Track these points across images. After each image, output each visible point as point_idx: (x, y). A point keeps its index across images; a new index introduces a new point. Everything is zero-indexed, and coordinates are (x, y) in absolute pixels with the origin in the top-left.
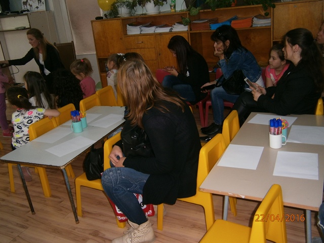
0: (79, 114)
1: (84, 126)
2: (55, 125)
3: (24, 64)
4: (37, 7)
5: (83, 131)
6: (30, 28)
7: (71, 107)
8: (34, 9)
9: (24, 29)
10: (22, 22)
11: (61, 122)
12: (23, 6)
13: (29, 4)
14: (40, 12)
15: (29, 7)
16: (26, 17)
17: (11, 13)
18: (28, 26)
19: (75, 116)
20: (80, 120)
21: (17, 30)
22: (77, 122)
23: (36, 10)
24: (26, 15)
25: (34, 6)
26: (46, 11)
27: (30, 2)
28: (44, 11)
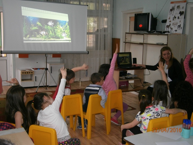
0: (191, 124)
2: (168, 124)
3: (155, 70)
4: (176, 31)
5: (189, 137)
6: (167, 45)
8: (173, 32)
9: (163, 45)
10: (162, 40)
11: (174, 124)
12: (166, 28)
13: (171, 28)
14: (177, 34)
15: (170, 30)
16: (166, 36)
17: (157, 32)
18: (166, 43)
19: (187, 124)
20: (190, 129)
21: (158, 44)
22: (187, 129)
23: (175, 32)
24: (167, 35)
25: (174, 29)
26: (182, 34)
27: (172, 26)
28: (180, 34)
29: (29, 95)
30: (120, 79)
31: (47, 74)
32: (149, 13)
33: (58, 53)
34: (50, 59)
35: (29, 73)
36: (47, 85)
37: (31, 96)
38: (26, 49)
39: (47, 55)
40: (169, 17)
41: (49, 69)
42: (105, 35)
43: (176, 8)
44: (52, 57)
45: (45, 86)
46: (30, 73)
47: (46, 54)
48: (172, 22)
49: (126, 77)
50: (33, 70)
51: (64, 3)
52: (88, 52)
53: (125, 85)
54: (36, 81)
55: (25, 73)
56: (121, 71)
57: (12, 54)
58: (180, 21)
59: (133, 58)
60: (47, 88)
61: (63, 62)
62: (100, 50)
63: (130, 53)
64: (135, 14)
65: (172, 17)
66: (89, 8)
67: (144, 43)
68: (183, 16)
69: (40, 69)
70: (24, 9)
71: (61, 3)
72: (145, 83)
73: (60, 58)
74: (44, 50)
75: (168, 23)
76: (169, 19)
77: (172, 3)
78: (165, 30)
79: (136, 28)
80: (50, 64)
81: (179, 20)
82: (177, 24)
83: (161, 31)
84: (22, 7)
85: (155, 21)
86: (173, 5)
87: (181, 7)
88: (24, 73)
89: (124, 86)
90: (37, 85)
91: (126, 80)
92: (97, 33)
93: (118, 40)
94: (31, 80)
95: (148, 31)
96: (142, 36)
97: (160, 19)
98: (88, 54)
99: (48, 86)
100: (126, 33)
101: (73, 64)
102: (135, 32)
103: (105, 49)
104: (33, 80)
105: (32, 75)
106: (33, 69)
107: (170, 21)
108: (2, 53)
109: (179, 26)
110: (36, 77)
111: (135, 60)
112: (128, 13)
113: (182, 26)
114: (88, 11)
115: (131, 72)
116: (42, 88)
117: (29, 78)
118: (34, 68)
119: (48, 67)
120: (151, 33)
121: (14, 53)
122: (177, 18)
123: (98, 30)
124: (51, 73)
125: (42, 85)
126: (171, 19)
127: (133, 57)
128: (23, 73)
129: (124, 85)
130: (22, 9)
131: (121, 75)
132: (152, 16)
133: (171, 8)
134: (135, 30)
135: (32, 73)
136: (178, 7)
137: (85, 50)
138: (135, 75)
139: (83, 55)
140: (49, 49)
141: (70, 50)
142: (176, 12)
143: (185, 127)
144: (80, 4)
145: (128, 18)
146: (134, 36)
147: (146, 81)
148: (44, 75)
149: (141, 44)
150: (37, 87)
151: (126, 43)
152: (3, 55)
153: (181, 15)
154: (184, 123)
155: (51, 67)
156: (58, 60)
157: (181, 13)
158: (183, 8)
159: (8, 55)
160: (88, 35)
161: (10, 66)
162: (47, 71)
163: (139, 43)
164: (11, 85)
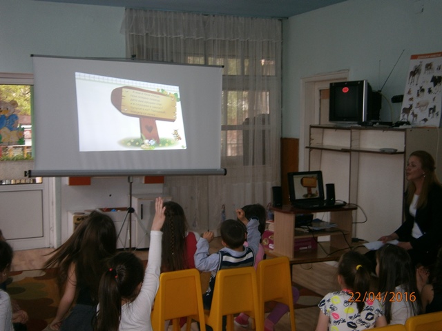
4: (425, 120)
6: (404, 153)
8: (419, 122)
9: (395, 153)
10: (394, 140)
12: (401, 115)
13: (413, 113)
14: (429, 129)
15: (410, 118)
16: (402, 134)
17: (381, 123)
18: (401, 149)
21: (383, 152)
23: (423, 124)
24: (404, 130)
25: (421, 116)
26: (440, 127)
27: (415, 110)
28: (435, 128)
30: (296, 233)
31: (133, 222)
32: (362, 82)
33: (159, 173)
34: (140, 186)
36: (133, 246)
38: (84, 167)
39: (131, 178)
40: (409, 89)
41: (136, 211)
42: (264, 132)
43: (423, 68)
44: (143, 182)
45: (127, 249)
47: (129, 176)
48: (416, 100)
49: (311, 228)
51: (172, 62)
52: (226, 170)
53: (310, 247)
56: (298, 215)
57: (54, 178)
58: (435, 99)
59: (327, 185)
61: (169, 194)
62: (253, 164)
63: (319, 174)
64: (331, 84)
65: (415, 90)
66: (227, 71)
67: (353, 148)
68: (439, 87)
69: (117, 209)
70: (82, 77)
71: (163, 62)
72: (356, 240)
73: (161, 185)
74: (124, 166)
75: (406, 104)
76: (409, 93)
77: (414, 57)
79: (334, 116)
80: (139, 199)
81: (432, 96)
82: (426, 104)
83: (390, 121)
84: (77, 74)
85: (376, 98)
86: (416, 62)
87: (435, 66)
88: (80, 220)
89: (308, 249)
91: (311, 236)
92: (246, 128)
93: (296, 141)
95: (360, 122)
96: (347, 133)
97: (388, 95)
98: (225, 174)
99: (134, 248)
100: (311, 127)
101: (192, 198)
102: (332, 124)
103: (264, 163)
106: (102, 209)
107: (411, 99)
108: (32, 174)
109: (433, 110)
111: (331, 188)
112: (315, 82)
113: (439, 109)
114: (223, 79)
115: (324, 216)
118: (104, 207)
119: (135, 205)
120: (366, 126)
121: (58, 175)
122: (426, 91)
123: (246, 119)
124: (142, 218)
125: (123, 247)
126: (414, 94)
127: (326, 181)
128: (78, 219)
129: (306, 248)
130: (76, 77)
131: (298, 223)
132: (369, 87)
133: (412, 69)
134: (331, 119)
136: (429, 66)
137: (217, 165)
138: (331, 223)
139: (214, 177)
140: (138, 166)
141: (184, 166)
142: (425, 79)
144: (206, 64)
145: (317, 93)
146: (329, 132)
147: (359, 236)
148: (126, 223)
149: (344, 151)
151: (311, 148)
152: (38, 180)
153: (435, 85)
155: (142, 205)
156: (157, 188)
157: (436, 81)
158: (439, 68)
159: (45, 178)
160: (224, 132)
161: (51, 204)
162: (132, 214)
163: (340, 149)
164: (51, 246)
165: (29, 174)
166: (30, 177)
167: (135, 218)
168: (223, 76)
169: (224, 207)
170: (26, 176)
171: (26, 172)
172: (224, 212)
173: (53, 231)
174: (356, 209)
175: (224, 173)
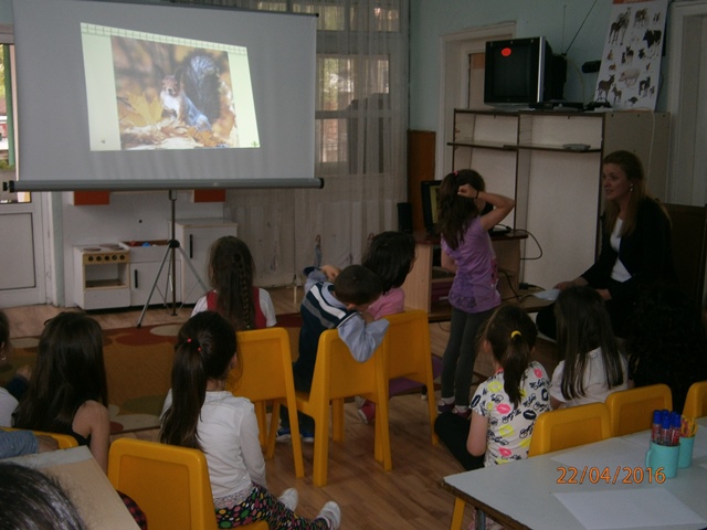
0: (680, 426)
1: (683, 462)
2: (605, 429)
4: (634, 100)
5: (676, 475)
6: (601, 151)
7: (661, 395)
8: (624, 103)
9: (586, 150)
10: (586, 131)
11: (623, 428)
12: (597, 93)
13: (615, 89)
14: (639, 114)
15: (611, 97)
16: (599, 121)
17: (564, 105)
18: (596, 145)
19: (668, 428)
21: (568, 150)
22: (668, 444)
23: (629, 106)
24: (602, 115)
25: (626, 95)
26: (656, 111)
28: (649, 112)
29: (113, 338)
30: (434, 275)
31: (177, 264)
32: (538, 39)
33: (215, 185)
34: (188, 206)
35: (111, 261)
36: (178, 300)
37: (119, 340)
38: (99, 175)
39: (173, 193)
40: (609, 51)
41: (182, 245)
42: (381, 120)
43: (632, 18)
44: (193, 199)
45: (170, 305)
46: (114, 258)
47: (171, 190)
48: (621, 68)
50: (126, 247)
51: (234, 7)
52: (322, 180)
54: (136, 286)
55: (99, 259)
57: (50, 193)
58: (649, 66)
60: (178, 311)
61: (233, 219)
62: (364, 172)
64: (488, 44)
65: (618, 52)
66: (323, 24)
67: (522, 143)
68: (657, 48)
69: (151, 243)
70: (91, 31)
71: (220, 6)
72: (525, 287)
73: (220, 204)
74: (162, 174)
75: (604, 75)
76: (609, 57)
77: (618, 0)
78: (595, 99)
79: (491, 95)
80: (186, 227)
81: (644, 62)
82: (636, 76)
83: (579, 100)
84: (83, 25)
85: (558, 66)
86: (621, 9)
87: (650, 15)
88: (94, 260)
90: (142, 300)
92: (353, 114)
93: (431, 136)
94: (119, 282)
95: (533, 103)
96: (513, 122)
97: (577, 60)
98: (322, 186)
99: (180, 303)
100: (456, 111)
101: (269, 225)
102: (489, 107)
103: (381, 170)
104: (126, 281)
105: (121, 267)
106: (128, 243)
107: (613, 67)
108: (16, 187)
109: (646, 84)
110: (136, 272)
112: (461, 41)
113: (654, 83)
114: (318, 36)
116: (161, 311)
117: (114, 275)
118: (130, 240)
119: (180, 237)
120: (542, 110)
121: (57, 188)
122: (636, 54)
123: (353, 102)
124: (191, 256)
125: (161, 301)
126: (617, 59)
128: (91, 259)
130: (83, 30)
131: (437, 260)
132: (548, 48)
133: (614, 19)
134: (487, 100)
135: (122, 257)
136: (641, 15)
137: (309, 173)
139: (303, 190)
140: (183, 174)
141: (257, 173)
142: (634, 35)
143: (661, 438)
144: (289, 11)
145: (464, 59)
146: (483, 121)
147: (529, 280)
148: (167, 264)
149: (508, 149)
150: (140, 308)
151: (455, 145)
152: (22, 197)
153: (650, 45)
154: (657, 426)
155: (191, 236)
156: (214, 210)
157: (651, 38)
158: (657, 18)
159: (34, 194)
160: (319, 121)
161: (46, 236)
162: (177, 250)
163: (502, 146)
164: (49, 302)
165: (12, 187)
166: (13, 190)
167: (180, 257)
168: (318, 31)
169: (319, 239)
170: (5, 189)
171: (5, 184)
172: (318, 247)
173: (50, 277)
174: (526, 237)
175: (320, 184)
